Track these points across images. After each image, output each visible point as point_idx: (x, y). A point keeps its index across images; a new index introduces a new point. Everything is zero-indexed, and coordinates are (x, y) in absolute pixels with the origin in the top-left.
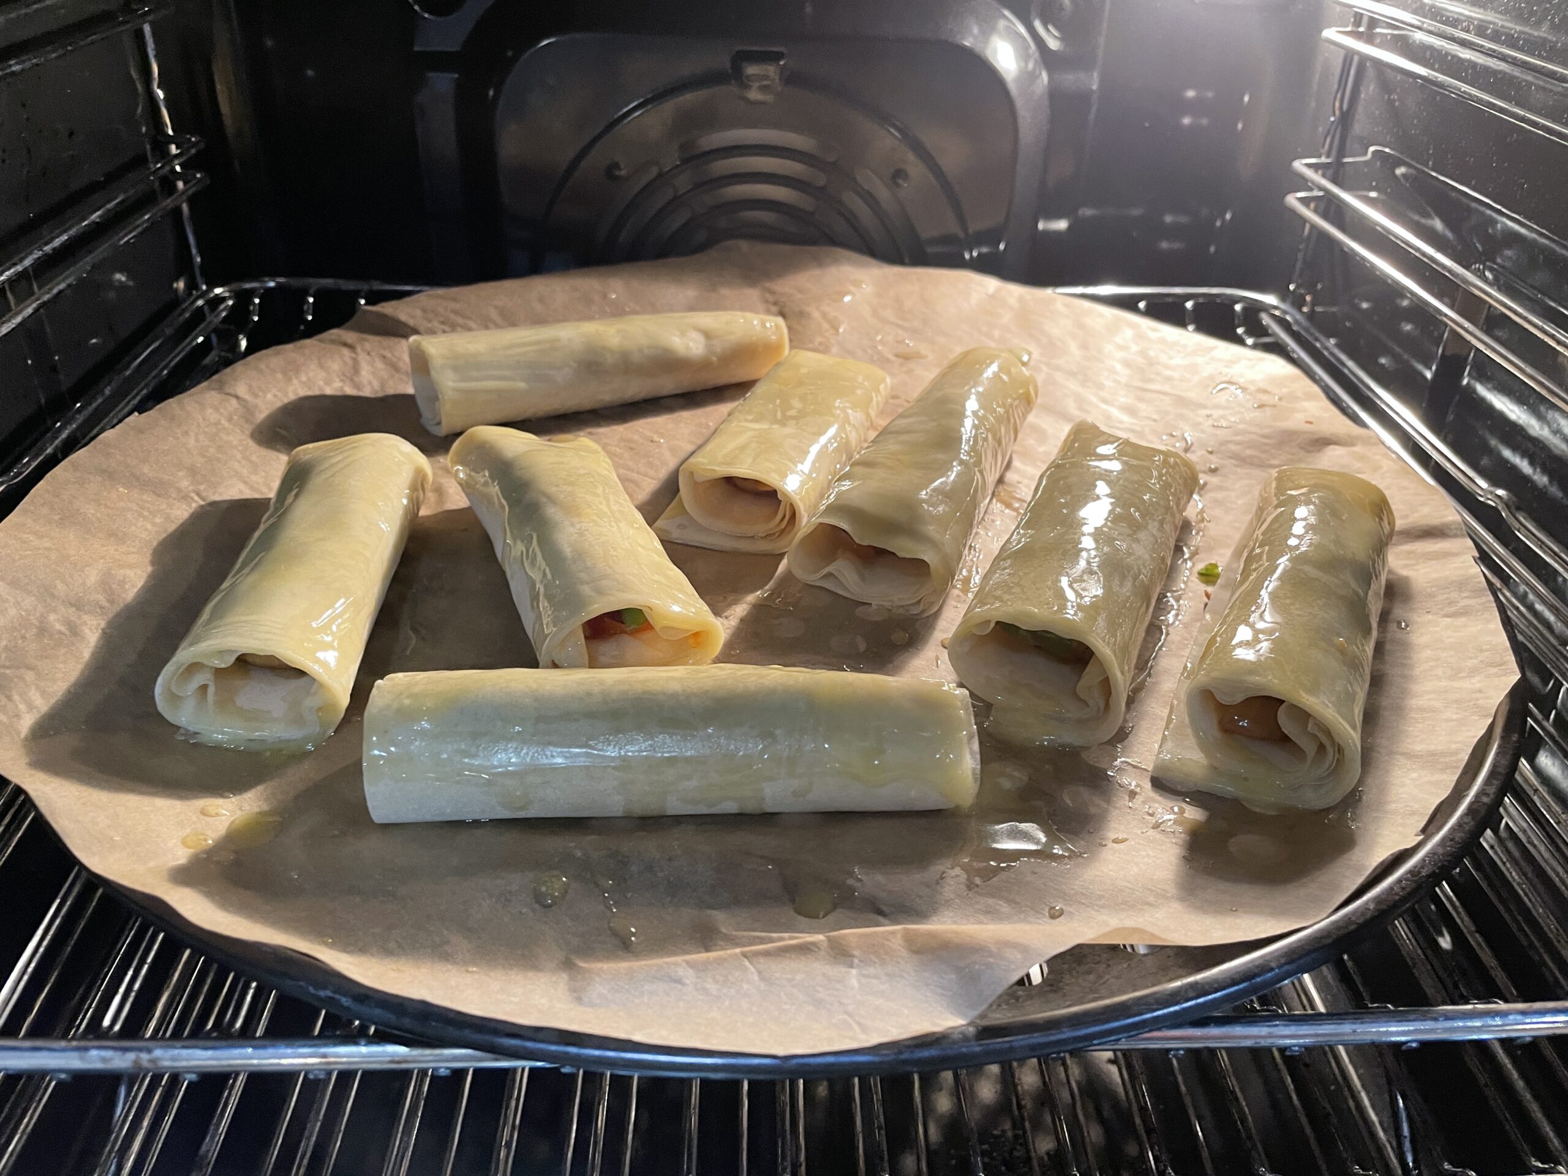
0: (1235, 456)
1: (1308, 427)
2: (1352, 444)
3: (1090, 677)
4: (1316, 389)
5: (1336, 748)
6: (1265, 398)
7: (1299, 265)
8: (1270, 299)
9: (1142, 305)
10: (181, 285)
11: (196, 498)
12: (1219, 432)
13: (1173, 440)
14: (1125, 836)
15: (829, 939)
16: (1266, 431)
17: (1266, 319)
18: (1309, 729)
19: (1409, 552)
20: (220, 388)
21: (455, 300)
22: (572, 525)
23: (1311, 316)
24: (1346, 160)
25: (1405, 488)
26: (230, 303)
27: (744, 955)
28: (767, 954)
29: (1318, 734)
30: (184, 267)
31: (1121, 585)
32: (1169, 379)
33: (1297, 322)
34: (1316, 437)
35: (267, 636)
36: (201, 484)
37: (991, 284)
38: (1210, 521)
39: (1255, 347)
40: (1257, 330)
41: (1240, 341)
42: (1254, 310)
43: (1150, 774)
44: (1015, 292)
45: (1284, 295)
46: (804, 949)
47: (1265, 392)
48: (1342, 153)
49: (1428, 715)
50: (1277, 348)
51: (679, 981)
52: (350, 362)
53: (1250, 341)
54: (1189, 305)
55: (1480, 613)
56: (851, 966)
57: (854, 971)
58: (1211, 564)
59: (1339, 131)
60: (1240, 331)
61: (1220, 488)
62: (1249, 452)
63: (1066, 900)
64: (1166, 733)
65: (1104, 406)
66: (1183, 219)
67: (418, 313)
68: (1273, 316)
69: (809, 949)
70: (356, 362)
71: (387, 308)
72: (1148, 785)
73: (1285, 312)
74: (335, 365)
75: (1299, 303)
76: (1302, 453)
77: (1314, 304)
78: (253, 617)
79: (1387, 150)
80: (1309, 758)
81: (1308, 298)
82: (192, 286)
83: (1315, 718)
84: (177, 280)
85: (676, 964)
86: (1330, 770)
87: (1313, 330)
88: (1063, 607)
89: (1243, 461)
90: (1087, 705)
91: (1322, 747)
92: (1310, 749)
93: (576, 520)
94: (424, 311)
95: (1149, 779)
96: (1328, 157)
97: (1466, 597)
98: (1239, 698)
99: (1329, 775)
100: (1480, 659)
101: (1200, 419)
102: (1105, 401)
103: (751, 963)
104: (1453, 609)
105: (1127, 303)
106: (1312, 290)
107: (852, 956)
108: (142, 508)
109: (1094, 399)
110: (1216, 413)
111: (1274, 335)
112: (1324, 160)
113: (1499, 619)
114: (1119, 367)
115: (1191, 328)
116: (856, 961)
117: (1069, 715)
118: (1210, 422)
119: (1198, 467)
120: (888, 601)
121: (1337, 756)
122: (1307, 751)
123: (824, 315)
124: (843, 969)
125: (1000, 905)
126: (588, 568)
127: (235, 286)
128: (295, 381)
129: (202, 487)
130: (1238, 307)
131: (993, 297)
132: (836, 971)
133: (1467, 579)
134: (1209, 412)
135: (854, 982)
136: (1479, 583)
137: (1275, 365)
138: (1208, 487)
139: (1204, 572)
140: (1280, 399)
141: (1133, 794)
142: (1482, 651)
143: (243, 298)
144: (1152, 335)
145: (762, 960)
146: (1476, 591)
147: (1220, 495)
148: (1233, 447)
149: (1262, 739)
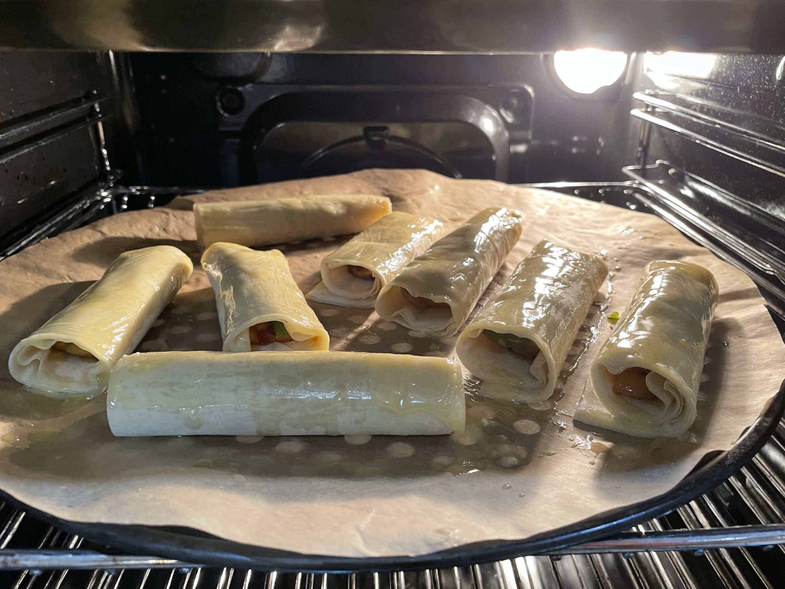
0: (630, 262)
1: (671, 247)
2: (696, 255)
3: (537, 363)
5: (682, 400)
6: (647, 235)
9: (577, 192)
11: (67, 278)
12: (621, 250)
14: (555, 452)
16: (646, 250)
18: (664, 388)
19: (729, 306)
20: (94, 228)
22: (252, 282)
25: (725, 273)
29: (671, 391)
31: (556, 313)
32: (595, 227)
34: (675, 252)
35: (71, 333)
36: (72, 271)
38: (615, 293)
43: (572, 419)
47: (647, 231)
49: (740, 389)
52: (165, 220)
53: (632, 207)
54: (601, 191)
55: (769, 335)
58: (615, 312)
60: (628, 203)
61: (622, 278)
62: (636, 260)
64: (583, 396)
70: (168, 219)
72: (571, 425)
74: (157, 221)
78: (68, 323)
80: (667, 408)
83: (669, 381)
86: (679, 413)
88: (521, 321)
89: (634, 264)
90: (537, 380)
91: (674, 401)
92: (667, 401)
93: (254, 280)
95: (572, 421)
97: (761, 326)
98: (621, 370)
99: (680, 415)
100: (770, 359)
101: (611, 245)
102: (560, 238)
104: (754, 333)
108: (37, 283)
110: (620, 242)
113: (781, 337)
114: (568, 222)
117: (526, 386)
118: (617, 246)
119: (609, 268)
120: (430, 329)
121: (683, 403)
122: (665, 403)
123: (413, 200)
126: (255, 301)
128: (134, 227)
129: (71, 273)
130: (626, 192)
131: (501, 191)
133: (760, 316)
134: (616, 242)
136: (768, 317)
138: (615, 277)
139: (611, 317)
140: (655, 235)
141: (562, 429)
142: (772, 354)
146: (765, 322)
147: (621, 281)
148: (629, 258)
149: (640, 399)
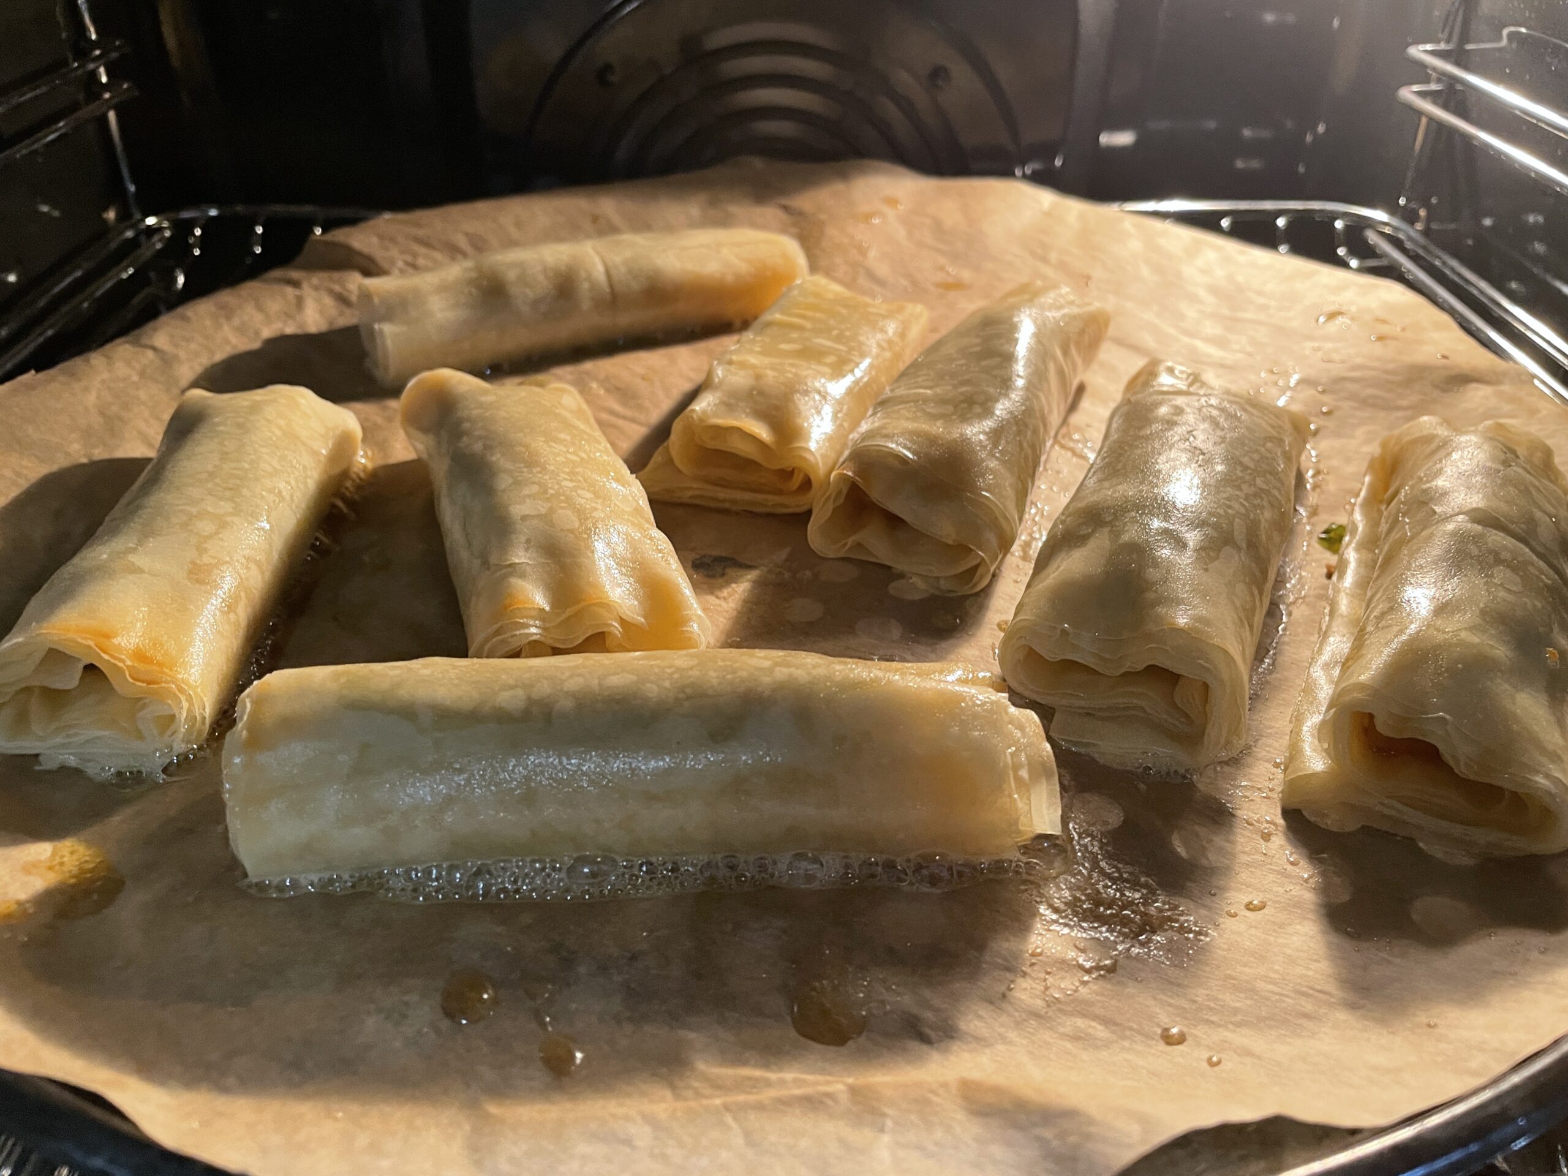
0: (1353, 396)
1: (1443, 362)
2: (1498, 382)
4: (1445, 318)
6: (1384, 329)
7: (1410, 174)
8: (1379, 215)
9: (1225, 223)
10: (111, 215)
12: (1330, 366)
13: (1275, 377)
15: (853, 1090)
16: (1391, 366)
17: (1372, 237)
20: (138, 343)
21: (418, 225)
23: (1427, 233)
24: (1469, 47)
26: (167, 234)
27: (727, 1107)
28: (760, 1107)
30: (115, 194)
32: (1264, 308)
33: (1410, 239)
34: (1453, 373)
37: (1046, 198)
39: (1361, 270)
40: (1363, 250)
41: (1343, 264)
42: (1358, 226)
44: (1075, 209)
45: (1393, 208)
46: (813, 1103)
47: (1384, 322)
48: (1464, 38)
50: (1391, 272)
51: (628, 1142)
52: (293, 300)
53: (1354, 263)
54: (1281, 222)
56: (882, 1130)
57: (886, 1138)
59: (1461, 13)
60: (1341, 251)
61: (1337, 434)
62: (1370, 391)
63: (1186, 1018)
65: (1186, 340)
66: (1265, 134)
67: (375, 240)
68: (1382, 234)
69: (821, 1102)
70: (299, 300)
71: (340, 235)
73: (1396, 229)
74: (277, 305)
75: (1410, 217)
76: (1436, 393)
77: (1429, 219)
79: (1523, 30)
81: (1422, 213)
82: (124, 216)
84: (106, 209)
85: (627, 1118)
87: (1432, 248)
89: (1365, 403)
94: (381, 237)
96: (1448, 41)
101: (1307, 352)
102: (1187, 333)
103: (735, 1119)
105: (1206, 222)
106: (1427, 205)
107: (884, 1115)
109: (1172, 331)
110: (1327, 345)
111: (1384, 255)
112: (1442, 46)
114: (1202, 293)
115: (1283, 248)
116: (889, 1123)
118: (1319, 354)
124: (868, 1133)
125: (1094, 1028)
127: (173, 215)
130: (1339, 224)
131: (1048, 214)
132: (861, 1136)
134: (1316, 344)
135: (885, 1155)
137: (1392, 292)
138: (1322, 433)
140: (1403, 329)
143: (183, 229)
144: (1241, 259)
145: (752, 1116)
147: (1337, 443)
148: (1350, 386)
